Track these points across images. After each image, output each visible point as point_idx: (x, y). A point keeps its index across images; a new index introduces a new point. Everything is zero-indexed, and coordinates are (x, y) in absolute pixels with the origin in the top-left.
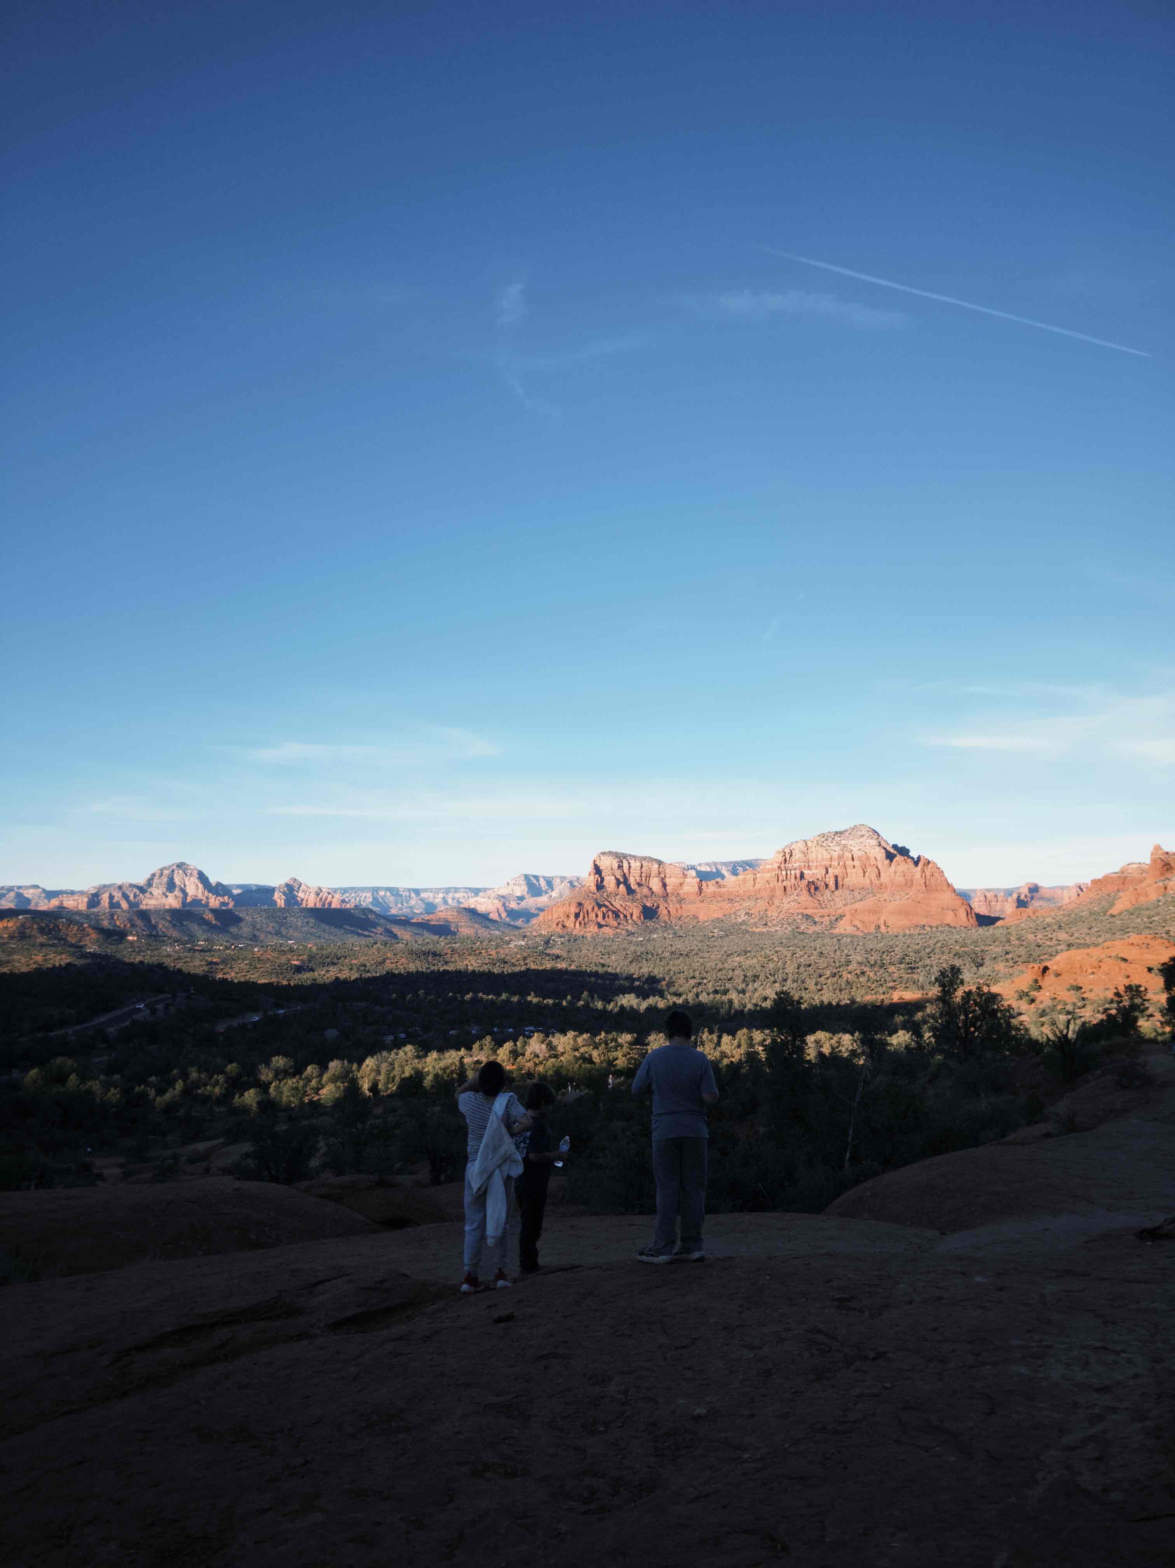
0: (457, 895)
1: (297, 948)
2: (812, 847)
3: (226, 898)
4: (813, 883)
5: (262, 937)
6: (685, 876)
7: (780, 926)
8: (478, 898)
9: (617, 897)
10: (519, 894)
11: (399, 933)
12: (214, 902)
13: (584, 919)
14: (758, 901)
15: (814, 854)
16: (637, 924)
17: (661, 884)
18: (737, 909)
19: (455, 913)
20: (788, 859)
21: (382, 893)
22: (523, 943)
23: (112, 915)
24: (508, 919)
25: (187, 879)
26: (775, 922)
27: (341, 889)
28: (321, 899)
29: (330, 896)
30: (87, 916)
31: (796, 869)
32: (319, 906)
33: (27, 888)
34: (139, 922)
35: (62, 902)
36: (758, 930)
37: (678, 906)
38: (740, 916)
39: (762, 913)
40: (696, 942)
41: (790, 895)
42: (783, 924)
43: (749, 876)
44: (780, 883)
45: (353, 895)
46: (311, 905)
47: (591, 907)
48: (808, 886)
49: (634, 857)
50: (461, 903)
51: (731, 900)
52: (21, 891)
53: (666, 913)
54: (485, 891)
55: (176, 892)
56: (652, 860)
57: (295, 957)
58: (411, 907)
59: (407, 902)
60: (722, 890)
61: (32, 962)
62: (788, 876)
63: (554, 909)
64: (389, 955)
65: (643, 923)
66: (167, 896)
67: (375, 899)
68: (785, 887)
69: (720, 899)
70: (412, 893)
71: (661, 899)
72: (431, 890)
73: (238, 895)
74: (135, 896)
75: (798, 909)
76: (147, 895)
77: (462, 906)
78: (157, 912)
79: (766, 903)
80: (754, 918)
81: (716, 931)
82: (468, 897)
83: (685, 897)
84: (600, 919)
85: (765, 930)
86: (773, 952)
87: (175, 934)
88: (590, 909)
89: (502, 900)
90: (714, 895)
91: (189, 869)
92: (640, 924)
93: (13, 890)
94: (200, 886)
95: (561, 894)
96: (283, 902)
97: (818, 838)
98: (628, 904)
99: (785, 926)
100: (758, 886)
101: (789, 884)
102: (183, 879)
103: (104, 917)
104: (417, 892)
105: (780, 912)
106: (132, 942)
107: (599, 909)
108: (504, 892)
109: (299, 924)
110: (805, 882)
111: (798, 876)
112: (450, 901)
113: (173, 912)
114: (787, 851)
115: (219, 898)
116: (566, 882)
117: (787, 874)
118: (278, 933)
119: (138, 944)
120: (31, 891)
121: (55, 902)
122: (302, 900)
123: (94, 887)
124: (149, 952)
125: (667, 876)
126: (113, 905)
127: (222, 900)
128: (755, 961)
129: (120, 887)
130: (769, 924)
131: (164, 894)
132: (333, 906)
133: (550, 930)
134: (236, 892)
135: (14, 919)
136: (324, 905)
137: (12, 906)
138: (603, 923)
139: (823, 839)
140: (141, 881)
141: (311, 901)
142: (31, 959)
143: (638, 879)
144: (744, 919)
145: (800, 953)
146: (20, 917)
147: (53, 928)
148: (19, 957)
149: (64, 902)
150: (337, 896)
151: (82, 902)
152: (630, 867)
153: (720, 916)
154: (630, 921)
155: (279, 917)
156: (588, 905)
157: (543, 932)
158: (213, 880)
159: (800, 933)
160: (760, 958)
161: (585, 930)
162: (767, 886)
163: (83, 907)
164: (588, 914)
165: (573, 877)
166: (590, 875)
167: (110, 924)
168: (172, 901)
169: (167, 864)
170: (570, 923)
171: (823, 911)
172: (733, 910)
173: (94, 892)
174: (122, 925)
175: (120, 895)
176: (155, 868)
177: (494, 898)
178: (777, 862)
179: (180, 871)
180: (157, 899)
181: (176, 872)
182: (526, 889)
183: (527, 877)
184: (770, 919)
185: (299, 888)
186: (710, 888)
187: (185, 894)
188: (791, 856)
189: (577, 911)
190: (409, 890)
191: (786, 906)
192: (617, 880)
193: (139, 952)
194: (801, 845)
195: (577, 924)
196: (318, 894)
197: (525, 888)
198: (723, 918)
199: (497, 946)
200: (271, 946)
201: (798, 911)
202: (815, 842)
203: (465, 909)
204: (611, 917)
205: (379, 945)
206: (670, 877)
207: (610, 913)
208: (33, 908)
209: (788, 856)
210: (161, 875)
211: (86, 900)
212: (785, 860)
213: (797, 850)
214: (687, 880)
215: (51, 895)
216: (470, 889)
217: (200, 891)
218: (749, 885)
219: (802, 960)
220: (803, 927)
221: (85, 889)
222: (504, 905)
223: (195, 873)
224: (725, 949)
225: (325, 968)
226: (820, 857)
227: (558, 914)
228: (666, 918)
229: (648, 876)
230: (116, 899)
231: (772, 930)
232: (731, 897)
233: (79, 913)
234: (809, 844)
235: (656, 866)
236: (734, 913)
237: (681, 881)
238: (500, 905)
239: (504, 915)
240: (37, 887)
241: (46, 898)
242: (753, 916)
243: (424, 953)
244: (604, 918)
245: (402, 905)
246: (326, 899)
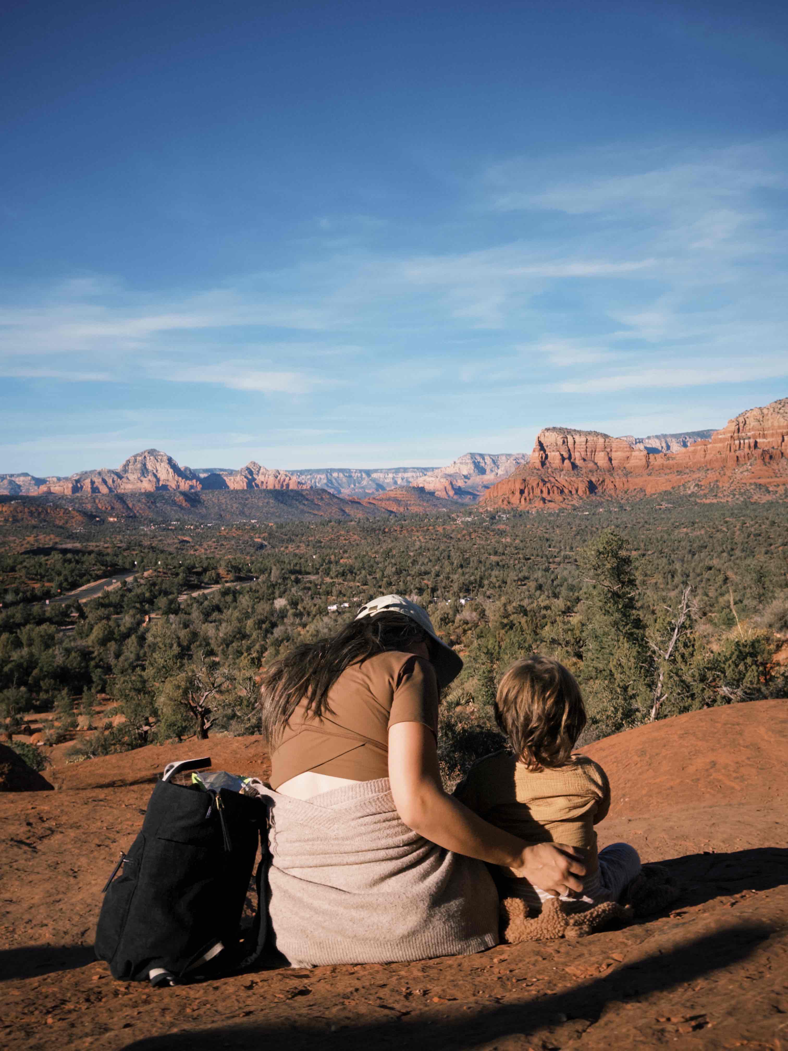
0: (406, 475)
1: (259, 527)
2: (767, 414)
3: (194, 481)
4: (768, 451)
5: (228, 517)
6: (632, 449)
7: (732, 496)
8: (426, 477)
9: (562, 473)
10: (465, 473)
11: (352, 513)
12: (184, 485)
13: (529, 493)
14: (709, 472)
15: (770, 422)
16: (581, 499)
17: (607, 458)
18: (686, 480)
19: (404, 492)
20: (741, 428)
21: (335, 475)
22: (470, 519)
23: (94, 499)
24: (455, 497)
25: (158, 464)
26: (726, 493)
27: (297, 471)
28: (279, 482)
29: (288, 478)
30: (72, 501)
31: (749, 438)
32: (278, 487)
33: (19, 475)
34: (118, 505)
35: (49, 488)
36: (708, 501)
37: (624, 479)
38: (689, 488)
39: (712, 484)
40: (642, 515)
41: (743, 465)
42: (734, 495)
43: (699, 447)
44: (732, 453)
45: (309, 477)
46: (270, 487)
47: (536, 482)
48: (762, 454)
49: (580, 432)
50: (410, 482)
51: (679, 472)
52: (13, 479)
53: (613, 487)
54: (433, 470)
55: (150, 477)
56: (596, 434)
57: (257, 535)
58: (363, 488)
59: (359, 483)
60: (671, 462)
61: (25, 542)
62: (742, 446)
63: (499, 486)
64: (342, 533)
65: (588, 497)
66: (141, 481)
67: (330, 481)
68: (737, 457)
69: (668, 471)
70: (364, 474)
71: (607, 473)
72: (381, 471)
73: (205, 478)
74: (113, 481)
75: (751, 478)
76: (124, 480)
77: (411, 485)
78: (133, 495)
79: (718, 474)
80: (703, 490)
81: (663, 503)
82: (417, 477)
83: (632, 470)
84: (545, 495)
85: (715, 501)
86: (722, 523)
87: (151, 515)
88: (535, 486)
89: (449, 478)
90: (662, 467)
91: (160, 455)
92: (585, 498)
93: (6, 478)
94: (171, 471)
95: (507, 472)
96: (245, 484)
97: (774, 405)
98: (573, 479)
99: (737, 496)
100: (708, 457)
101: (743, 454)
102: (155, 464)
103: (87, 501)
104: (368, 473)
105: (732, 483)
106: (113, 523)
107: (544, 484)
108: (451, 471)
109: (261, 504)
110: (760, 451)
111: (752, 445)
112: (399, 481)
113: (148, 495)
114: (741, 420)
115: (188, 481)
116: (512, 458)
117: (740, 443)
118: (242, 513)
119: (118, 525)
120: (22, 478)
121: (43, 488)
122: (262, 482)
123: (77, 474)
124: (128, 532)
125: (613, 450)
126: (95, 490)
127: (190, 483)
128: (703, 532)
129: (100, 473)
130: (720, 495)
131: (139, 479)
132: (291, 487)
133: (496, 506)
134: (202, 476)
135: (8, 505)
136: (282, 486)
137: (6, 492)
138: (548, 498)
139: (779, 406)
140: (118, 467)
141: (271, 483)
142: (24, 539)
143: (583, 453)
144: (694, 490)
145: (749, 523)
146: (13, 502)
147: (42, 511)
148: (14, 538)
149: (52, 488)
150: (294, 478)
151: (67, 488)
152: (575, 442)
153: (669, 488)
154: (575, 496)
155: (242, 498)
156: (533, 481)
157: (489, 509)
158: (181, 465)
159: (752, 504)
160: (708, 529)
161: (530, 506)
162: (719, 456)
163: (68, 492)
164: (533, 489)
165: (518, 454)
166: (534, 451)
167: (92, 506)
168: (147, 485)
169: (139, 452)
170: (515, 500)
171: (777, 479)
172: (683, 482)
173: (77, 478)
174: (104, 508)
175: (100, 480)
176: (128, 456)
177: (442, 477)
178: (729, 432)
179: (152, 458)
180: (133, 483)
181: (148, 458)
182: (473, 468)
183: (473, 455)
184: (721, 490)
185: (258, 472)
186: (658, 461)
187: (158, 480)
188: (745, 424)
189: (522, 487)
190: (361, 471)
191: (738, 476)
192: (562, 455)
193: (119, 532)
194: (756, 413)
195: (523, 500)
196: (276, 477)
197: (472, 466)
198: (671, 490)
199: (444, 523)
200: (237, 525)
201: (751, 481)
202: (772, 410)
203: (414, 488)
204: (556, 492)
205: (333, 523)
206: (616, 451)
207: (555, 488)
208: (24, 494)
209: (741, 425)
210: (136, 460)
211: (70, 486)
212: (739, 429)
213: (752, 419)
214: (634, 453)
215: (39, 482)
216: (418, 469)
217: (171, 475)
218: (700, 457)
219: (753, 530)
220: (756, 497)
221: (69, 475)
222: (451, 483)
223: (165, 458)
224: (672, 520)
225: (284, 545)
226: (776, 424)
227: (504, 490)
228: (612, 492)
229: (594, 451)
230: (96, 484)
231: (722, 501)
232: (680, 469)
233: (62, 497)
234: (765, 411)
235: (601, 440)
236: (683, 485)
237: (628, 454)
238: (447, 484)
239: (451, 493)
240: (26, 475)
241: (35, 485)
242: (703, 488)
243: (374, 530)
244: (549, 493)
245: (355, 485)
246: (284, 480)
